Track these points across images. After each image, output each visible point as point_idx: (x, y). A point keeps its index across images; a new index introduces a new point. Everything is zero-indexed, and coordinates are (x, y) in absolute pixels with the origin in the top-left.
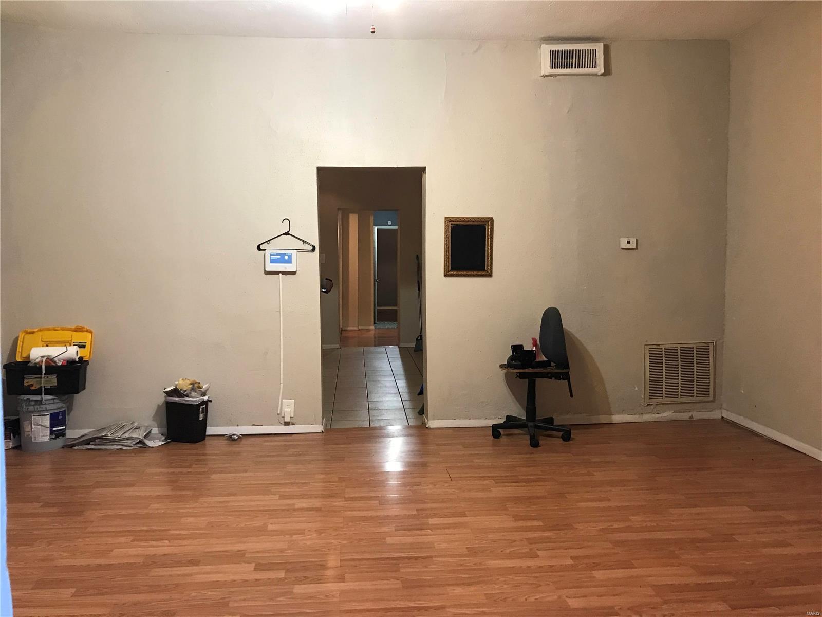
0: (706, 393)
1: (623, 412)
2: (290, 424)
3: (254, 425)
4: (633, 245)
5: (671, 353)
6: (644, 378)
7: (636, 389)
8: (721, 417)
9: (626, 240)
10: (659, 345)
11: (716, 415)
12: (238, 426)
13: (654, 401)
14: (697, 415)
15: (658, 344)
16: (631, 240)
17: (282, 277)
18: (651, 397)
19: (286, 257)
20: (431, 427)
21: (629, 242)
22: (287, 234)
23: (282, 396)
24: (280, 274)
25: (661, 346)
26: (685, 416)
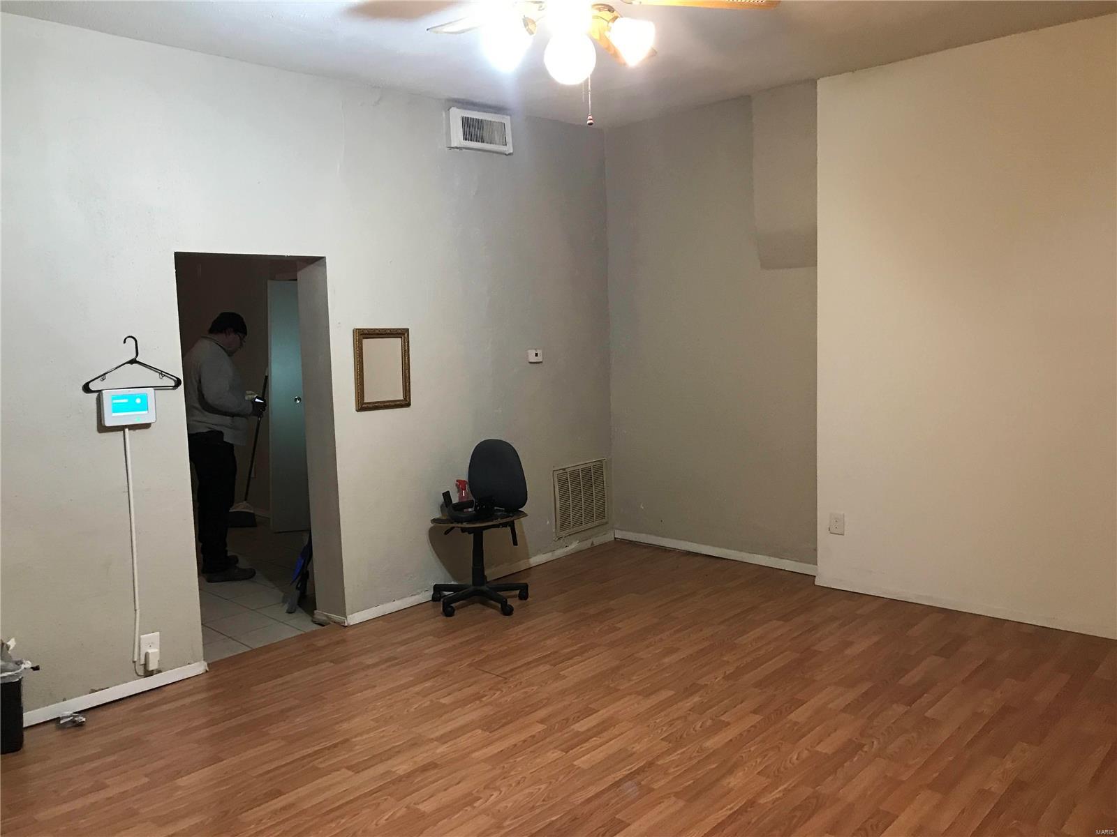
0: (602, 515)
1: (538, 552)
2: (155, 672)
3: (93, 691)
4: (539, 359)
5: (575, 475)
6: (554, 509)
7: (548, 522)
8: (613, 539)
9: (534, 352)
10: (564, 469)
11: (609, 537)
12: (64, 700)
13: (563, 534)
14: (598, 540)
15: (564, 467)
16: (539, 352)
17: (130, 434)
18: (561, 530)
19: (138, 401)
20: (352, 624)
21: (536, 355)
22: (133, 362)
23: (140, 631)
24: (127, 430)
25: (567, 470)
26: (586, 545)
